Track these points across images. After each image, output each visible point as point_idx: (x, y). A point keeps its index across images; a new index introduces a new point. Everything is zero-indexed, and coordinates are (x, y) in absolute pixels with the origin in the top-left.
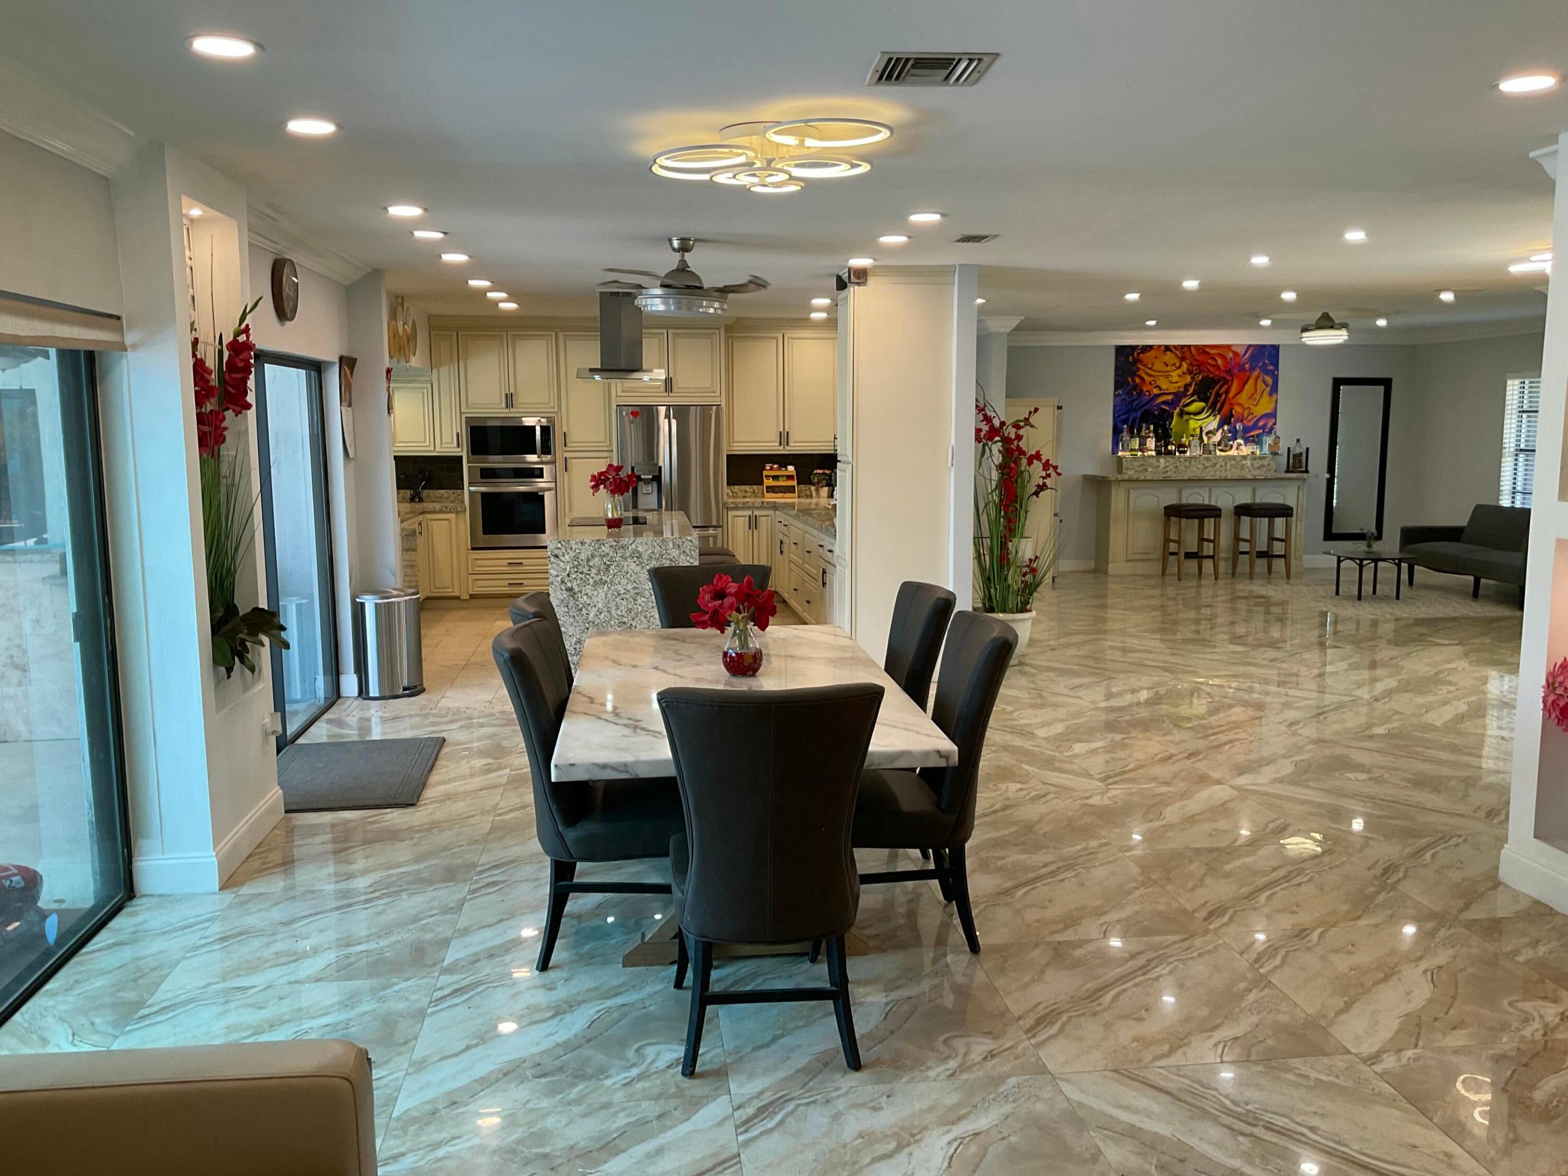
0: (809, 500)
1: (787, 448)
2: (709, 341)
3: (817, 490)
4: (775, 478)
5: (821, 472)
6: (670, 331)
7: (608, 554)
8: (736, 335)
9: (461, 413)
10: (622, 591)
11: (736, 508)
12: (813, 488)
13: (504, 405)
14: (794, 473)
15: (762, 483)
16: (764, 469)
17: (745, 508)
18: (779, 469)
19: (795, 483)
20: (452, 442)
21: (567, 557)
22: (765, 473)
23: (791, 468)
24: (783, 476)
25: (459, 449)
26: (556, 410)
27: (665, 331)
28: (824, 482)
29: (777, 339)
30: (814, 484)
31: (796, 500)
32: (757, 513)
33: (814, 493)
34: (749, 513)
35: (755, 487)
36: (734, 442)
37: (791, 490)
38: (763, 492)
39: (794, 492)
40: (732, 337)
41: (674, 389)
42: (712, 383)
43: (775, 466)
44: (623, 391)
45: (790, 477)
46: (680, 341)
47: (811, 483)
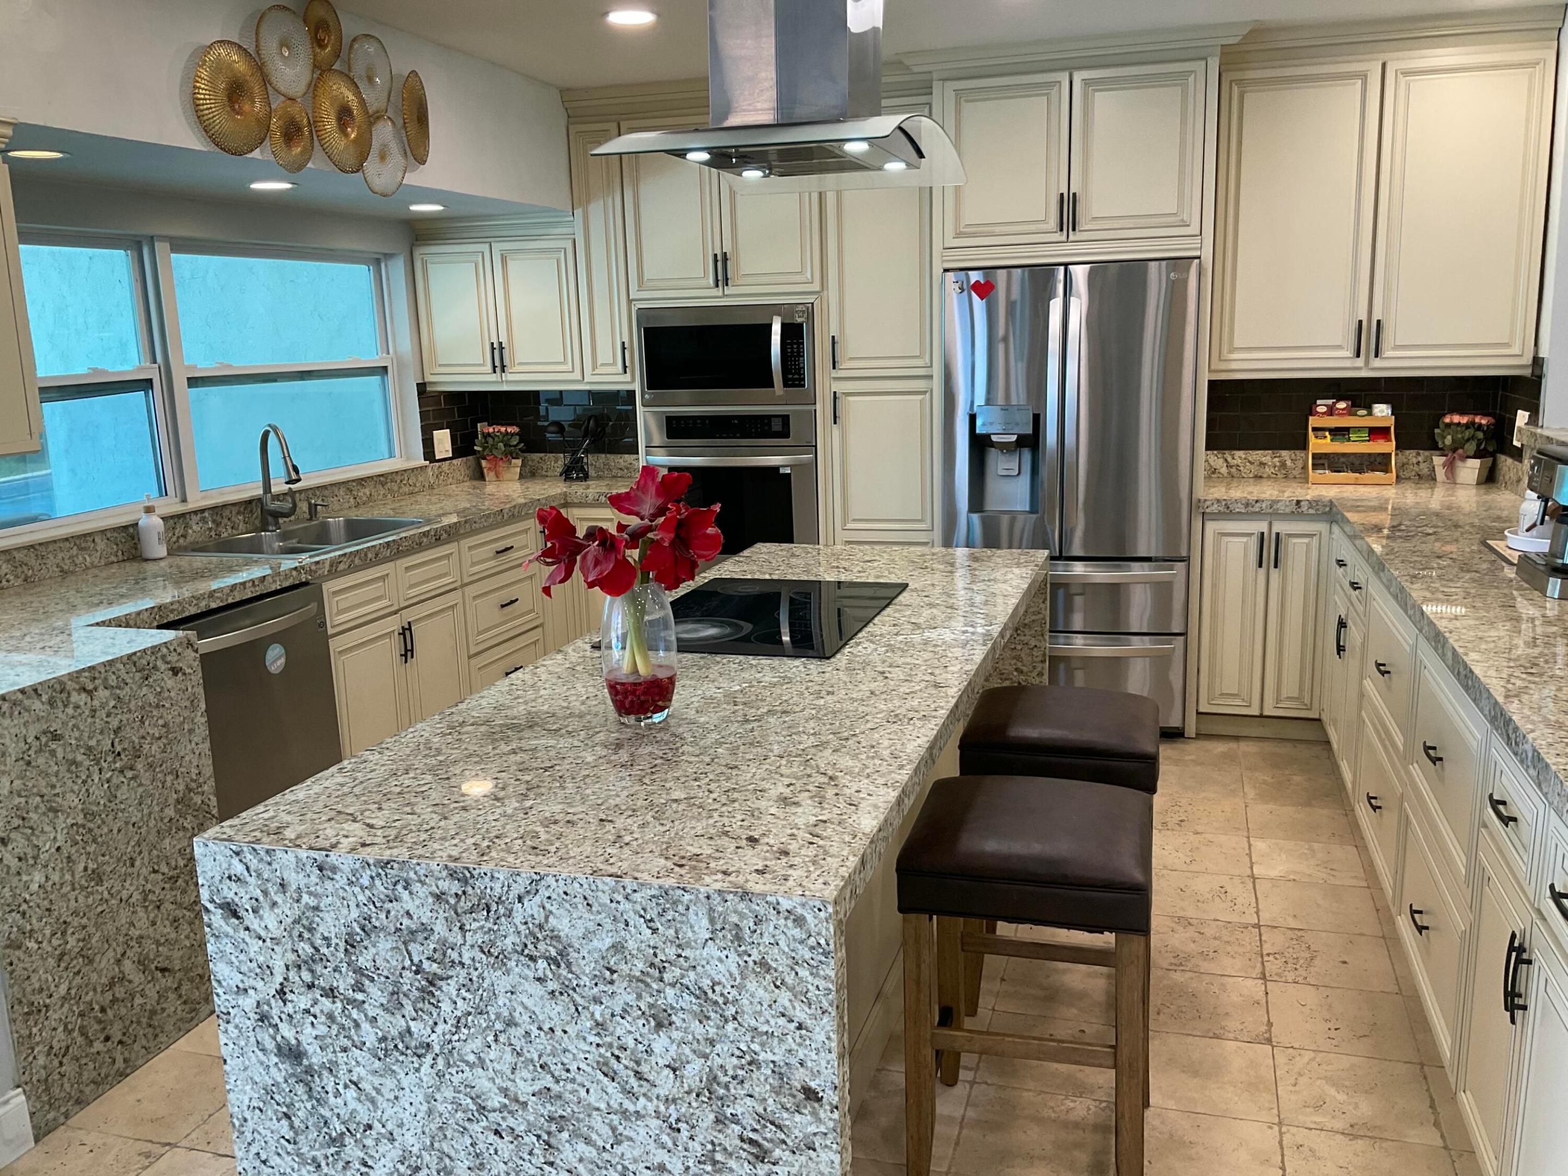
0: (1423, 494)
1: (1377, 363)
2: (1179, 90)
3: (1450, 467)
4: (1339, 433)
5: (1464, 420)
6: (1078, 77)
7: (427, 930)
8: (1251, 74)
9: (630, 301)
10: (496, 1100)
11: (1227, 512)
12: (1438, 461)
13: (711, 281)
14: (1391, 422)
15: (1302, 445)
16: (1311, 412)
17: (1250, 511)
18: (1350, 412)
19: (1389, 447)
20: (614, 363)
21: (270, 918)
22: (1313, 422)
23: (1382, 411)
24: (1359, 429)
25: (628, 377)
26: (816, 287)
27: (1064, 78)
28: (1471, 447)
29: (1364, 77)
30: (1442, 451)
31: (1391, 493)
32: (1280, 527)
33: (1440, 473)
34: (1262, 526)
35: (1285, 453)
36: (1232, 350)
37: (1379, 463)
38: (1305, 468)
39: (1386, 468)
40: (1240, 82)
41: (1083, 224)
42: (1180, 205)
43: (1342, 405)
44: (959, 235)
45: (1378, 433)
46: (1103, 101)
47: (1433, 446)
